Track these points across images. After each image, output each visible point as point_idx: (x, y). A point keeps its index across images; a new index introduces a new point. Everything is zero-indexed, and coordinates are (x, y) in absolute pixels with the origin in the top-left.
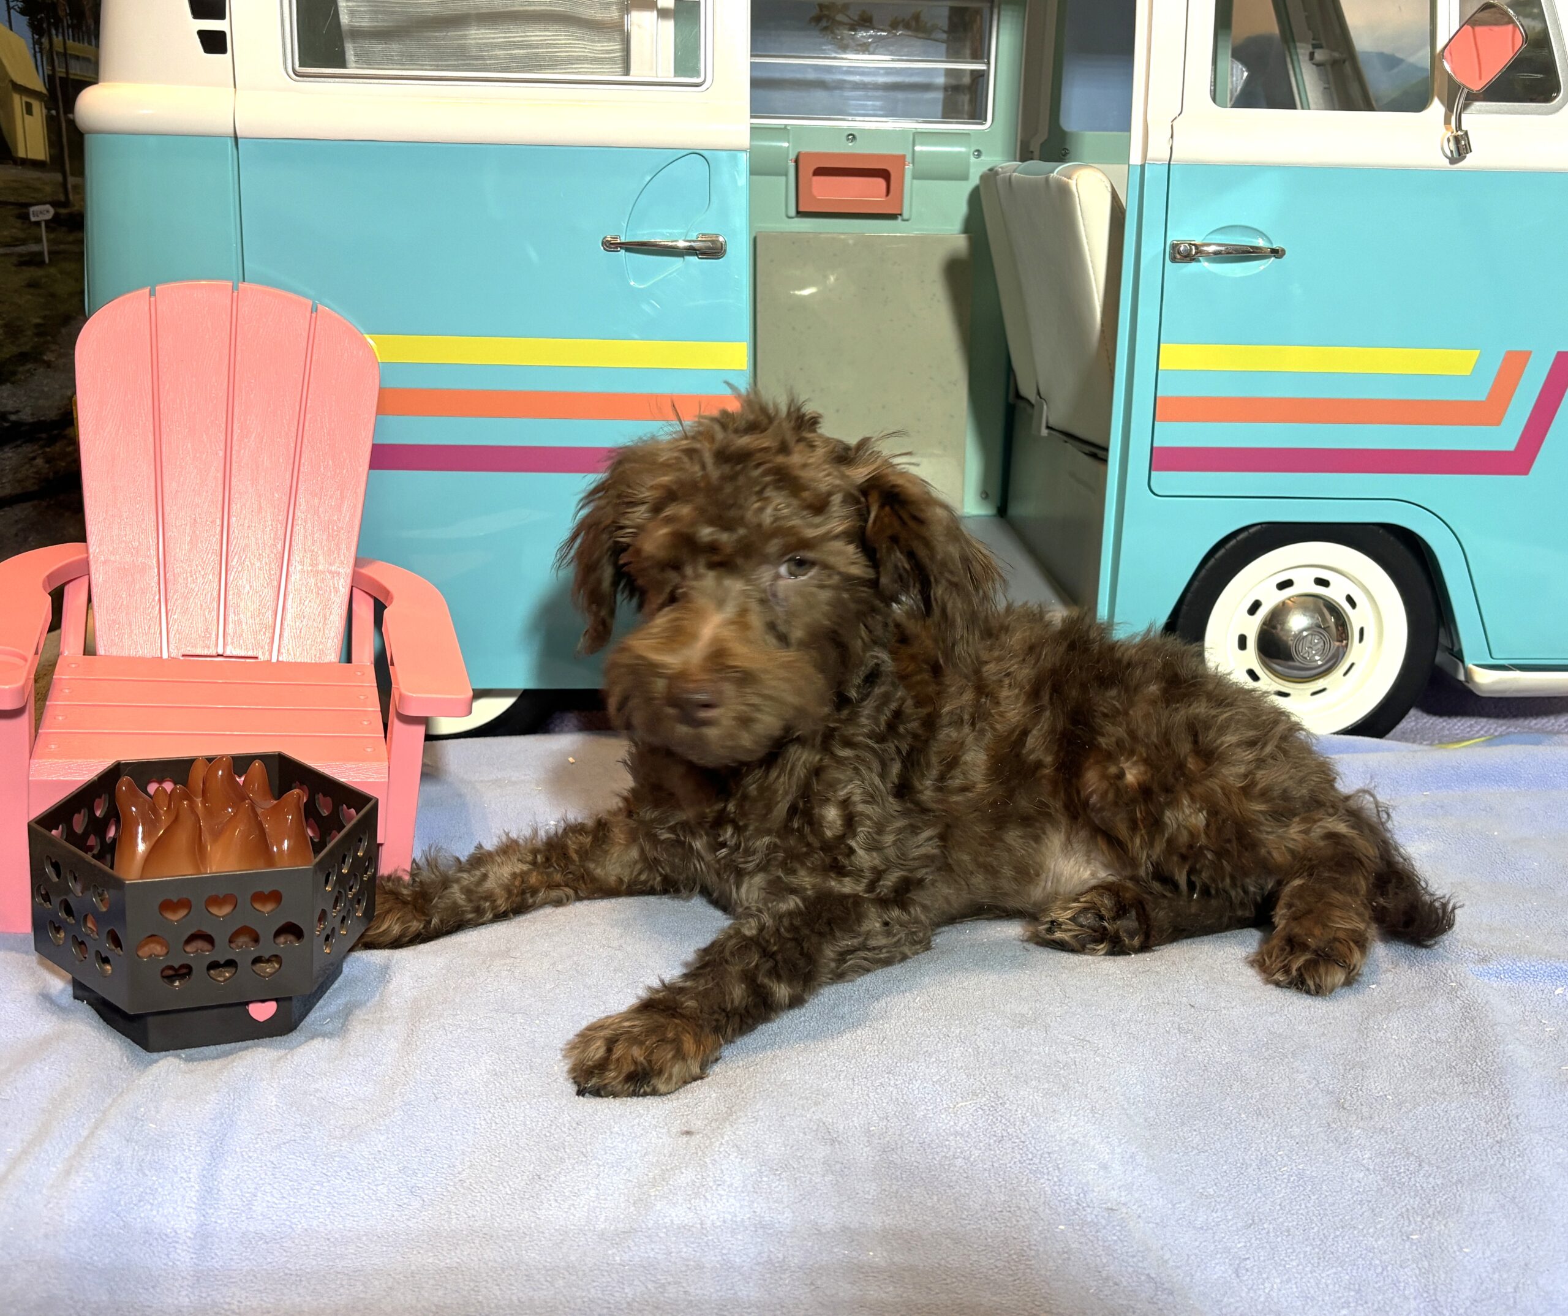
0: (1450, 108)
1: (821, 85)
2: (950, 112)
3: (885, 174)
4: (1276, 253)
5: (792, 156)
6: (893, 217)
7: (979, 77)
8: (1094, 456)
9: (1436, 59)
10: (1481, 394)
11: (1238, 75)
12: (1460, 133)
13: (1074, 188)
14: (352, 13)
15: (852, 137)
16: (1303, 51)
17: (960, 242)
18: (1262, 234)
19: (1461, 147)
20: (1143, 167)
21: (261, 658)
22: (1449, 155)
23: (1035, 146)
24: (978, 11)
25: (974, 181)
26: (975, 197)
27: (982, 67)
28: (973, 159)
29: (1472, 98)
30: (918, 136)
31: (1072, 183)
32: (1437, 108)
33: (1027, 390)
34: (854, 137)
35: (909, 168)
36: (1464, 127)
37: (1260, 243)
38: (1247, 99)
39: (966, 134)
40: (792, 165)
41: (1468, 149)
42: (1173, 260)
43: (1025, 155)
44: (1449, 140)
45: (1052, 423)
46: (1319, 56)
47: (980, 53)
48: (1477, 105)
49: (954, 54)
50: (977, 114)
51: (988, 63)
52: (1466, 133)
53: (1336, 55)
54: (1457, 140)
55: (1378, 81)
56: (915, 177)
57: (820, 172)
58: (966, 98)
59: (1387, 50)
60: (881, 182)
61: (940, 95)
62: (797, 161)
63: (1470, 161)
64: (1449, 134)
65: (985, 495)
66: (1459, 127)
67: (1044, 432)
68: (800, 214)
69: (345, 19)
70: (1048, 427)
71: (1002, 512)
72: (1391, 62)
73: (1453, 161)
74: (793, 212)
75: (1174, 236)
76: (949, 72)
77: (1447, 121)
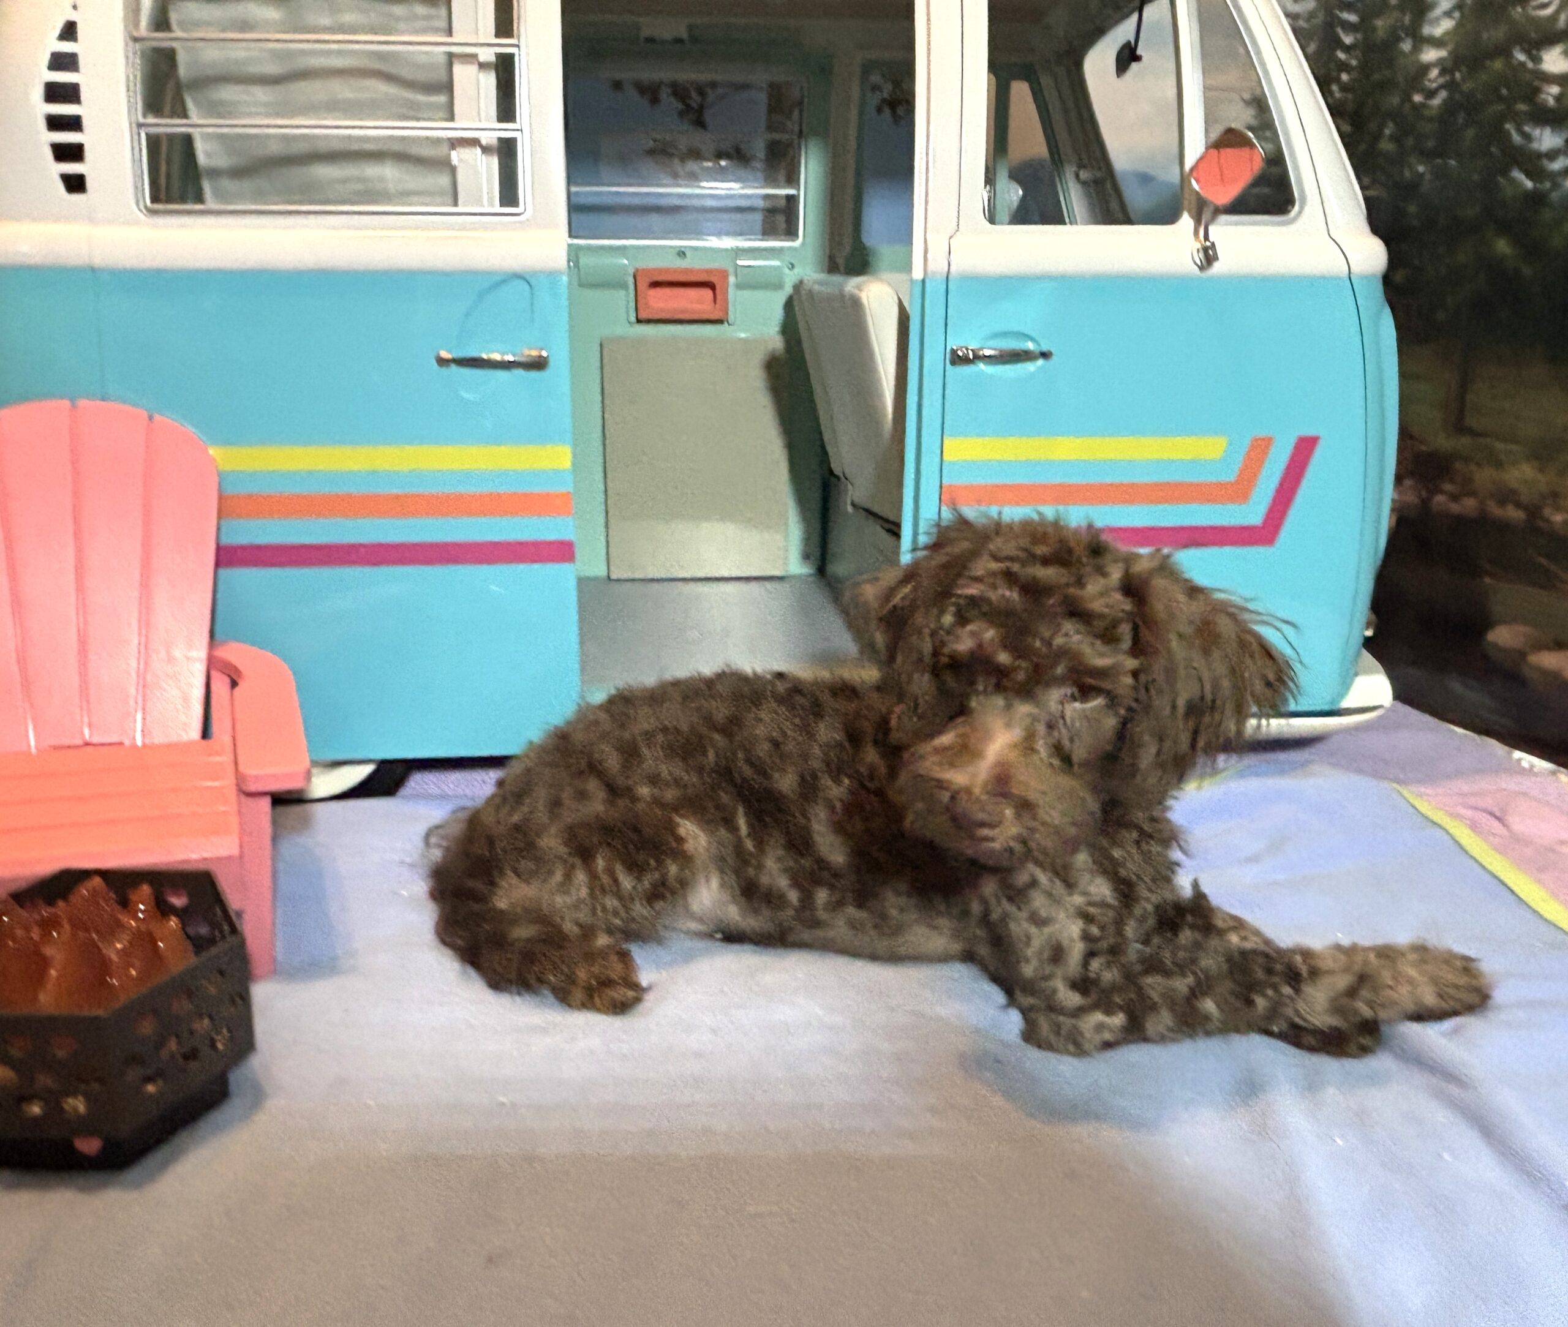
0: (1198, 221)
1: (658, 209)
2: (768, 231)
3: (711, 286)
4: (1045, 355)
5: (631, 271)
6: (719, 321)
7: (792, 200)
8: (889, 531)
9: (1184, 179)
10: (1230, 475)
11: (1013, 194)
12: (1208, 244)
13: (865, 300)
14: (208, 155)
15: (682, 254)
16: (1069, 172)
17: (777, 343)
18: (1032, 339)
19: (1209, 256)
20: (923, 281)
21: (127, 742)
22: (1199, 264)
23: (841, 261)
24: (790, 145)
25: (788, 290)
26: (789, 305)
27: (792, 192)
28: (787, 271)
29: (1218, 211)
30: (739, 252)
31: (864, 297)
32: (1186, 221)
33: (837, 471)
34: (684, 253)
35: (732, 280)
36: (1211, 238)
37: (1030, 346)
38: (1022, 216)
39: (782, 249)
40: (631, 281)
41: (1216, 258)
42: (953, 363)
43: (832, 267)
44: (1198, 250)
45: (857, 500)
46: (1084, 175)
47: (792, 179)
48: (1224, 218)
49: (771, 181)
50: (791, 232)
51: (799, 190)
52: (1213, 244)
53: (1099, 174)
54: (1205, 250)
55: (1135, 197)
56: (739, 286)
57: (656, 284)
58: (781, 219)
59: (1141, 168)
60: (707, 293)
61: (758, 217)
62: (635, 277)
63: (1217, 268)
64: (1199, 246)
65: (806, 556)
66: (1206, 238)
67: (850, 509)
68: (639, 321)
69: (202, 159)
70: (853, 505)
71: (821, 570)
72: (1145, 179)
73: (1202, 268)
74: (633, 319)
75: (952, 344)
76: (767, 197)
77: (1196, 233)
